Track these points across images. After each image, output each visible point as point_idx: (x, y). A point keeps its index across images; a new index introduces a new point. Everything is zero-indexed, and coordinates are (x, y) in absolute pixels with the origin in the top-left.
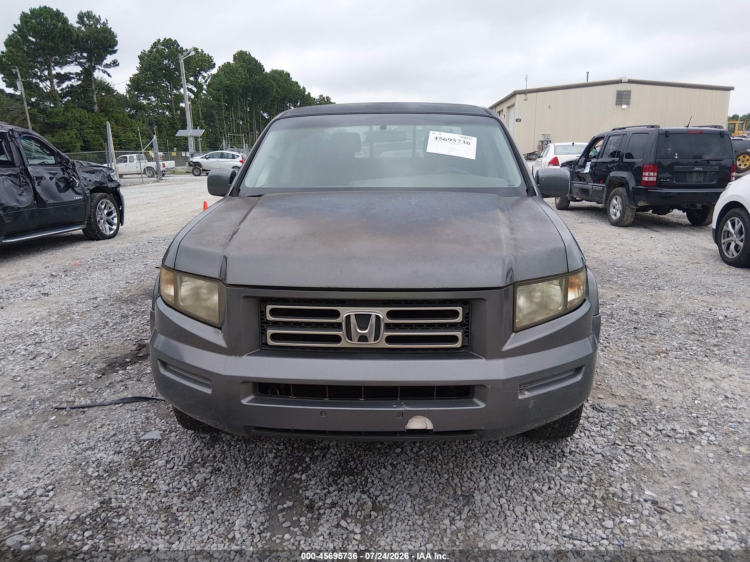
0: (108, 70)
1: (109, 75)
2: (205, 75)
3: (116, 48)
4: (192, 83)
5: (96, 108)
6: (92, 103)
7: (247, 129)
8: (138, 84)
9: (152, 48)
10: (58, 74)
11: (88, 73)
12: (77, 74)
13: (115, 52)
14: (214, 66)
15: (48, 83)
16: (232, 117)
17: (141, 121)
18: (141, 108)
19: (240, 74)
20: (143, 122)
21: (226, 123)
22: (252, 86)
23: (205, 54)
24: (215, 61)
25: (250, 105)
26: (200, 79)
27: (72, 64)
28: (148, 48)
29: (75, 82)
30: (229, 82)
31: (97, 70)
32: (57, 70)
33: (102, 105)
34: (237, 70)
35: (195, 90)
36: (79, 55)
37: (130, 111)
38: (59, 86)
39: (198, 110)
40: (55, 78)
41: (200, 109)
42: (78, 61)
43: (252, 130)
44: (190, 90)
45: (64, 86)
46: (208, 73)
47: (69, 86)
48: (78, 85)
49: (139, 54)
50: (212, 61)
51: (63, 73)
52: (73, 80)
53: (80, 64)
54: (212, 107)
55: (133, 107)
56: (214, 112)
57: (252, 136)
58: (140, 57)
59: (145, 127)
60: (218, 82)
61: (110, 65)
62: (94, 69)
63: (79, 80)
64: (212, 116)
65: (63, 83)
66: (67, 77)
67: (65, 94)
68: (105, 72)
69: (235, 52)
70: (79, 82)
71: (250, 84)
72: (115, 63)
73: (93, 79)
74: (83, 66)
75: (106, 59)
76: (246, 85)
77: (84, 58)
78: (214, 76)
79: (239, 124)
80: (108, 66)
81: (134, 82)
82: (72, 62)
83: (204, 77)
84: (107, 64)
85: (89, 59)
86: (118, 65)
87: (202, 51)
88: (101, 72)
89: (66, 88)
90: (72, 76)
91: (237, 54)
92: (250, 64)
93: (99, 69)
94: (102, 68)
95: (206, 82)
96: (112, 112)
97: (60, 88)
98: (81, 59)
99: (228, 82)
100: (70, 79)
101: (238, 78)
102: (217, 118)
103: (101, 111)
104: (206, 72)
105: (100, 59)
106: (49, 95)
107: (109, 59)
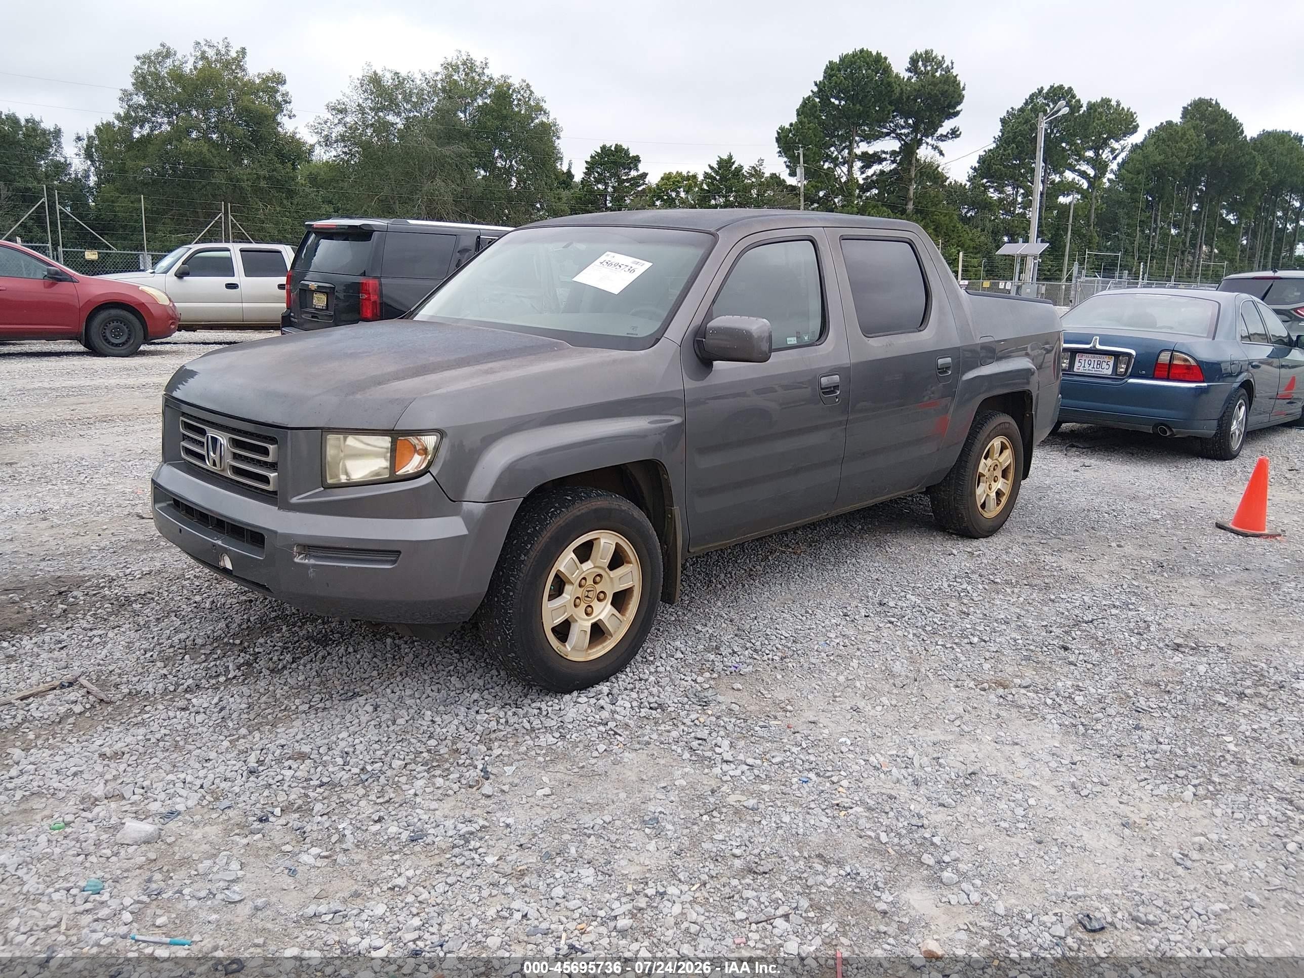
0: (942, 145)
1: (941, 153)
2: (1116, 145)
3: (958, 108)
4: (1088, 161)
5: (910, 206)
6: (906, 199)
7: (1184, 244)
8: (989, 168)
9: (1026, 103)
10: (865, 154)
11: (908, 151)
12: (893, 153)
13: (957, 114)
14: (1135, 129)
15: (845, 169)
16: (1155, 221)
17: (979, 229)
18: (986, 206)
19: (1187, 142)
20: (983, 230)
21: (1143, 231)
22: (1210, 163)
23: (1123, 109)
24: (1139, 120)
25: (1199, 200)
26: (1106, 154)
27: (887, 138)
28: (1018, 105)
29: (887, 166)
30: (1162, 157)
31: (924, 145)
32: (862, 148)
33: (919, 203)
34: (1184, 134)
35: (1091, 172)
36: (902, 122)
37: (967, 212)
38: (862, 173)
39: (1090, 211)
40: (859, 160)
41: (1094, 207)
42: (898, 131)
43: (1194, 246)
44: (1083, 174)
45: (870, 172)
46: (1122, 142)
47: (878, 172)
48: (891, 171)
49: (1003, 114)
50: (1134, 120)
51: (871, 152)
52: (884, 163)
53: (899, 137)
54: (1120, 203)
55: (973, 205)
56: (1121, 212)
57: (1190, 258)
58: (1003, 121)
59: (983, 238)
60: (1140, 158)
61: (946, 136)
62: (919, 143)
63: (893, 162)
64: (1115, 219)
65: (869, 167)
66: (876, 158)
67: (869, 185)
68: (935, 148)
69: (1187, 102)
70: (894, 166)
71: (1205, 160)
72: (955, 133)
73: (914, 161)
74: (903, 140)
75: (942, 126)
76: (1198, 162)
77: (909, 126)
78: (1135, 147)
79: (1168, 234)
80: (943, 138)
81: (984, 162)
82: (888, 134)
83: (1113, 150)
84: (942, 135)
85: (915, 128)
86: (958, 136)
87: (1118, 104)
88: (930, 147)
89: (872, 175)
90: (884, 156)
91: (1190, 105)
92: (1214, 121)
93: (927, 144)
94: (933, 142)
95: (1115, 158)
96: (933, 212)
97: (864, 176)
98: (903, 127)
99: (1159, 158)
100: (880, 161)
101: (1182, 149)
102: (1124, 221)
103: (917, 211)
104: (1117, 141)
105: (931, 128)
106: (842, 187)
107: (947, 126)
